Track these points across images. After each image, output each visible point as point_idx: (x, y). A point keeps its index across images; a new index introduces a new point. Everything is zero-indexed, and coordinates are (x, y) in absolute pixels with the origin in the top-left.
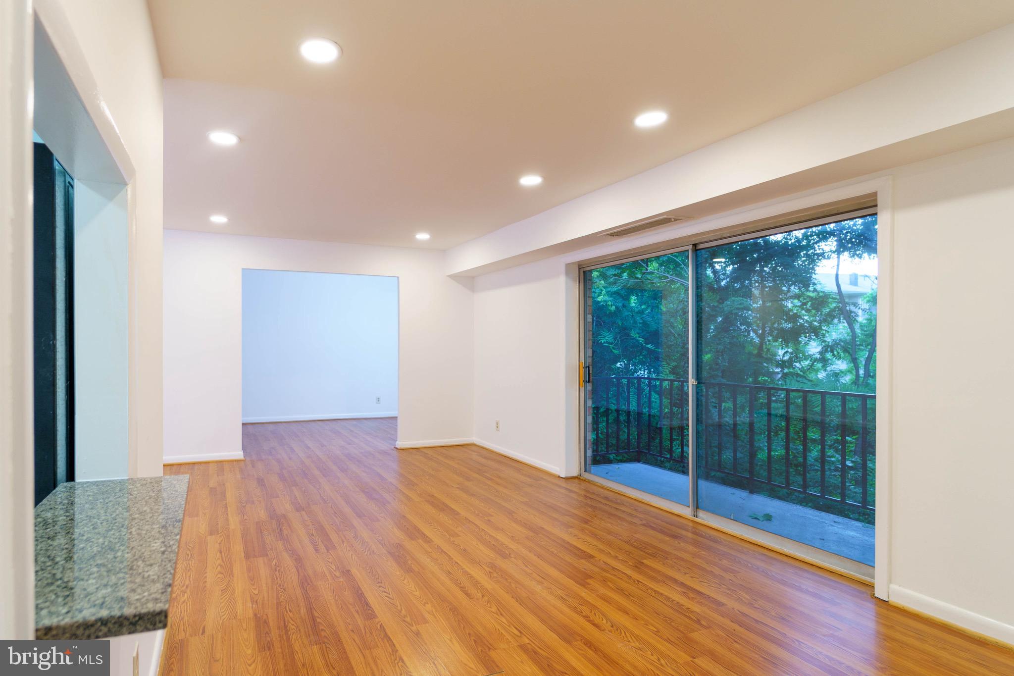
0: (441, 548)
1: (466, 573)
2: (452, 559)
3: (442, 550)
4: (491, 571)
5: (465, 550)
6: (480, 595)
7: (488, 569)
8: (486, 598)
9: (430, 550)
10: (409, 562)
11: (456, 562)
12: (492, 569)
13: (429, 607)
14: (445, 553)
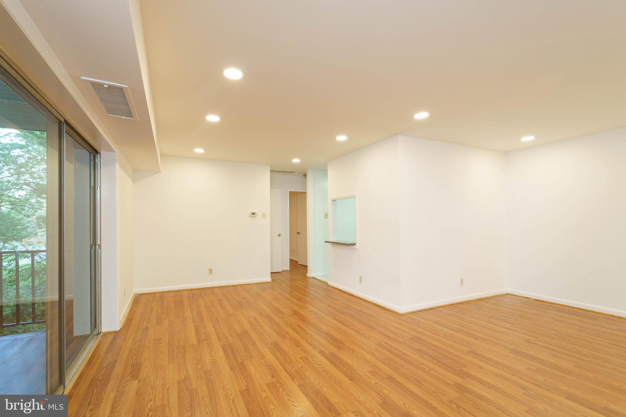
0: (313, 347)
1: (298, 334)
2: (305, 341)
3: (312, 346)
4: (286, 335)
5: (298, 346)
6: (294, 326)
7: (287, 336)
8: (291, 325)
9: (319, 346)
10: (328, 338)
11: (303, 339)
12: (284, 336)
13: (314, 321)
14: (309, 344)
